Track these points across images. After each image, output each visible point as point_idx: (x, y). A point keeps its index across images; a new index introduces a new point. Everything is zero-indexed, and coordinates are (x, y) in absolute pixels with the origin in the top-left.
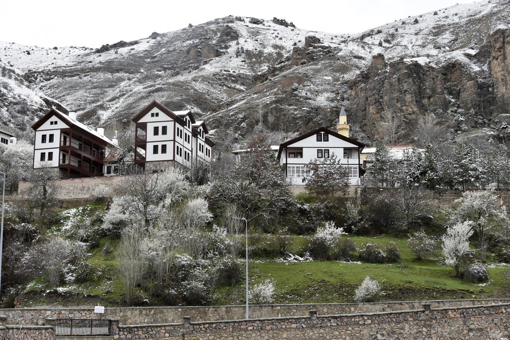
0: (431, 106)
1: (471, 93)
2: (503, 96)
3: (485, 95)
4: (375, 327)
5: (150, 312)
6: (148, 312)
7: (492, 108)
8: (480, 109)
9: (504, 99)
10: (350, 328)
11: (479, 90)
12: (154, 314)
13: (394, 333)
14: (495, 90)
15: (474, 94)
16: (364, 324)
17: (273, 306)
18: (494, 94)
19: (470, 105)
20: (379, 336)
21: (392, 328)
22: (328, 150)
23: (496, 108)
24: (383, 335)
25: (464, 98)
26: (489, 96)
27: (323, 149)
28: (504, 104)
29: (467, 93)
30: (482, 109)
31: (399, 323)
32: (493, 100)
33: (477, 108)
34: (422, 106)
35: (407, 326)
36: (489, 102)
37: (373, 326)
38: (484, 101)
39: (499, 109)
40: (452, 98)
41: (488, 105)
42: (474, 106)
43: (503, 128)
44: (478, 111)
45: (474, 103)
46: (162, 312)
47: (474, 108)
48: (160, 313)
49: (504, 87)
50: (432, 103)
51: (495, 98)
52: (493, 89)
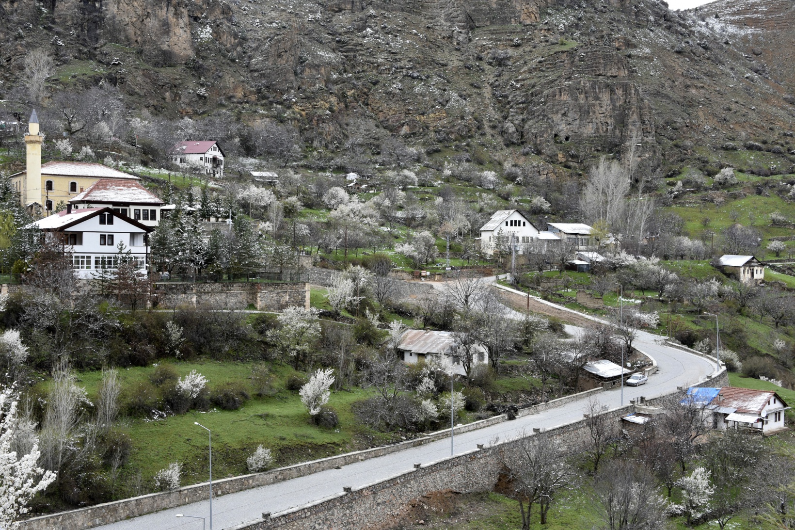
0: (15, 14)
1: (71, 6)
2: (114, 17)
3: (90, 13)
4: (313, 517)
5: (58, 519)
6: (56, 520)
7: (98, 32)
8: (82, 30)
9: (114, 22)
10: (296, 524)
11: (82, 3)
12: (62, 521)
13: (327, 520)
14: (104, 8)
15: (75, 7)
16: (306, 517)
17: (180, 491)
18: (101, 12)
19: (70, 23)
20: (317, 527)
21: (326, 516)
22: (113, 236)
23: (105, 34)
24: (319, 524)
25: (62, 10)
26: (95, 14)
27: (107, 234)
28: (115, 29)
29: (66, 5)
30: (86, 32)
31: (330, 510)
32: (100, 21)
33: (80, 28)
34: (4, 14)
35: (336, 511)
36: (95, 22)
37: (312, 517)
38: (88, 20)
39: (108, 35)
40: (43, 6)
41: (93, 27)
42: (75, 25)
43: (114, 64)
44: (80, 34)
45: (75, 22)
46: (70, 517)
47: (76, 29)
48: (69, 519)
49: (116, 6)
50: (16, 11)
51: (103, 18)
52: (101, 6)
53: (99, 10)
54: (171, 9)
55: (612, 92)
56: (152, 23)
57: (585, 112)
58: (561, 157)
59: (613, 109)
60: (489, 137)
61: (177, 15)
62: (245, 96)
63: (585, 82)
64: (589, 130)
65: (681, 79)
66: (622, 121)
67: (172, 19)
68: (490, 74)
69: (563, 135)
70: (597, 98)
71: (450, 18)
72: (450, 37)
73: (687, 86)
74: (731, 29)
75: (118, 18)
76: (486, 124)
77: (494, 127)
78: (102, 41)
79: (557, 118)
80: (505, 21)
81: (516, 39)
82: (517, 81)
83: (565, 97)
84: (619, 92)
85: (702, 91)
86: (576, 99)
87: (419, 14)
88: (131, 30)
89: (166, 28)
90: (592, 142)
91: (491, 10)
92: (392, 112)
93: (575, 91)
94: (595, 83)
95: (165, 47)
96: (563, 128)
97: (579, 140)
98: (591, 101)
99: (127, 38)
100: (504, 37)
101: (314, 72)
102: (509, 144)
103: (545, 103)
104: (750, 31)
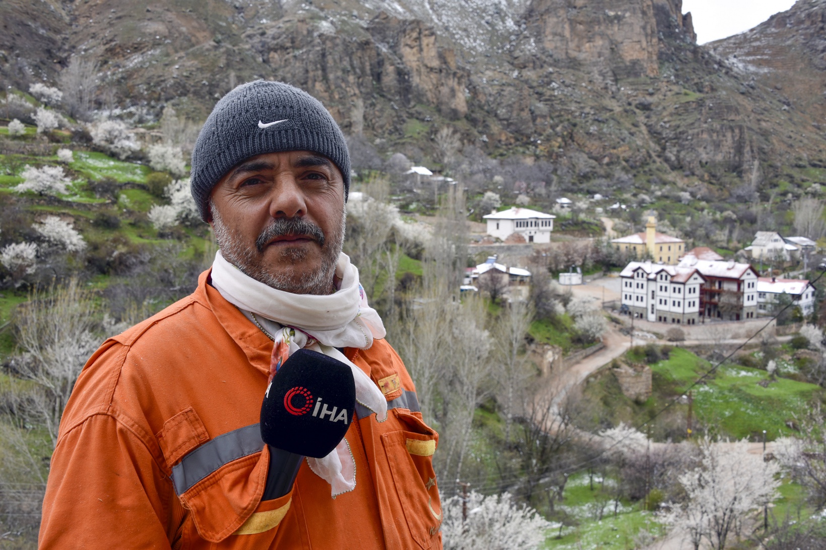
0: (361, 87)
2: (418, 86)
7: (410, 96)
8: (401, 96)
9: (418, 89)
18: (410, 82)
19: (393, 91)
26: (406, 84)
28: (419, 94)
30: (403, 97)
32: (409, 88)
33: (399, 95)
36: (407, 89)
38: (403, 88)
39: (416, 99)
41: (406, 93)
44: (400, 98)
49: (419, 78)
51: (411, 86)
52: (409, 78)
53: (408, 81)
54: (456, 80)
55: (733, 131)
56: (445, 90)
57: (717, 145)
58: (706, 177)
59: (734, 143)
60: (658, 164)
61: (459, 84)
62: (507, 139)
63: (716, 125)
64: (719, 158)
65: (753, 115)
66: (739, 150)
67: (456, 87)
68: (641, 117)
69: (704, 161)
70: (724, 136)
71: (602, 74)
72: (606, 88)
73: (759, 120)
74: (752, 68)
75: (420, 87)
76: (653, 154)
77: (659, 156)
78: (412, 103)
79: (701, 150)
80: (637, 75)
81: (651, 90)
82: (665, 122)
83: (705, 136)
84: (737, 131)
85: (769, 124)
86: (711, 137)
87: (579, 70)
88: (429, 95)
89: (453, 93)
90: (722, 166)
91: (626, 67)
92: (594, 147)
93: (711, 131)
94: (723, 125)
95: (453, 106)
96: (704, 157)
97: (715, 165)
98: (721, 137)
99: (428, 101)
100: (640, 87)
101: (543, 120)
102: (673, 168)
103: (692, 139)
104: (766, 70)
